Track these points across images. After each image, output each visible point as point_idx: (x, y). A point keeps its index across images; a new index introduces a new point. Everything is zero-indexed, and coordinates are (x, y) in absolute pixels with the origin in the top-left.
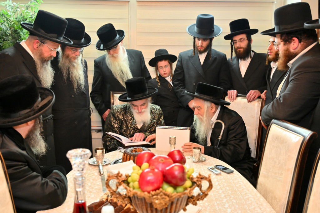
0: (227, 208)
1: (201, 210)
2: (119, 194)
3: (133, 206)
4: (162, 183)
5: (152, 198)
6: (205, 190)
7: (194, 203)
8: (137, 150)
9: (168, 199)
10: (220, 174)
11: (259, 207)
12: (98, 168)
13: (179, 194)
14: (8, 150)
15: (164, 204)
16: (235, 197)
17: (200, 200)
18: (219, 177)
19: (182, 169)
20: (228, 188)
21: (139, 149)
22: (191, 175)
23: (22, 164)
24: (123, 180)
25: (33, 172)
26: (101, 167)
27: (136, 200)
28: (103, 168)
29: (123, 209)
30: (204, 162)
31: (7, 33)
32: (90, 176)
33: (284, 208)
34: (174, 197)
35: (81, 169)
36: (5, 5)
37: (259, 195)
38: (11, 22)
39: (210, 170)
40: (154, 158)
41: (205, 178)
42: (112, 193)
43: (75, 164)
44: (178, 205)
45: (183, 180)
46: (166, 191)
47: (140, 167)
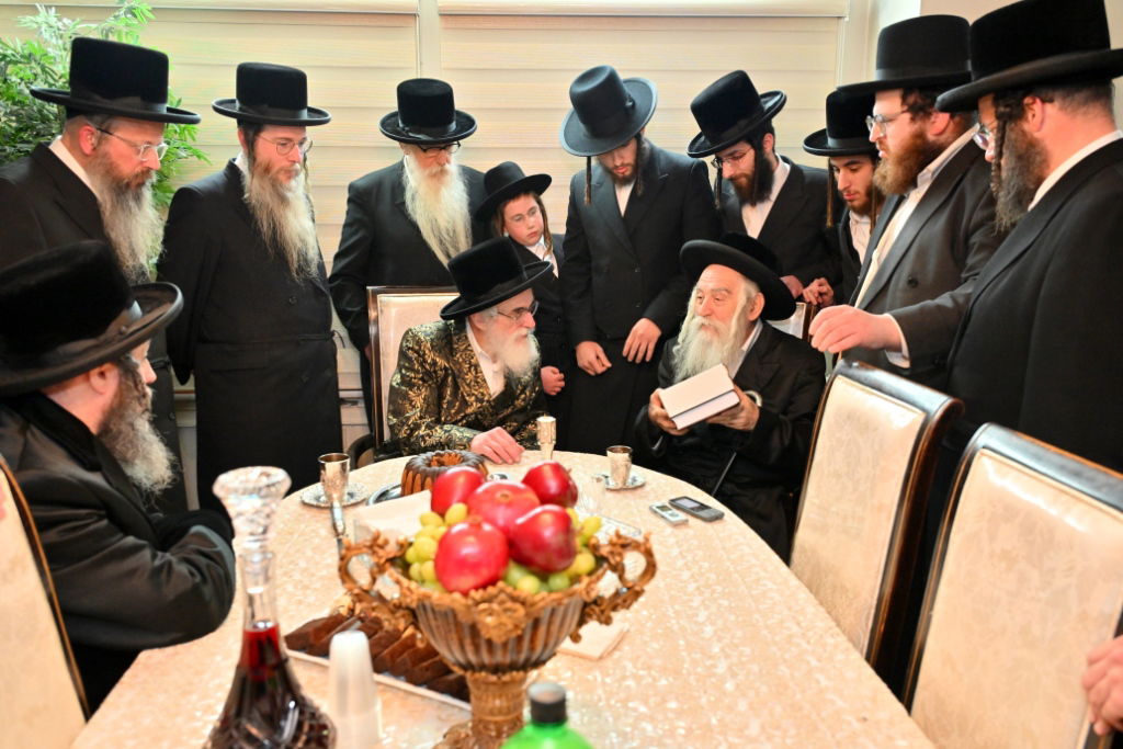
0: (703, 623)
1: (628, 631)
2: (380, 598)
3: (421, 632)
4: (505, 564)
5: (474, 609)
6: (633, 581)
7: (603, 618)
8: (444, 459)
9: (521, 611)
10: (685, 523)
11: (794, 618)
12: (329, 515)
13: (554, 596)
14: (41, 473)
15: (510, 626)
16: (727, 590)
17: (619, 607)
18: (682, 532)
19: (565, 523)
20: (706, 565)
21: (450, 455)
22: (592, 537)
23: (87, 514)
24: (391, 556)
25: (127, 534)
26: (338, 512)
27: (431, 616)
28: (343, 515)
29: (399, 637)
30: (639, 491)
31: (45, 112)
32: (306, 540)
33: (868, 619)
34: (541, 604)
35: (261, 530)
36: (35, 26)
37: (794, 581)
38: (57, 78)
39: (655, 512)
40: (480, 490)
41: (635, 546)
42: (357, 595)
43: (240, 514)
44: (555, 628)
45: (568, 553)
46: (515, 588)
47: (442, 515)
